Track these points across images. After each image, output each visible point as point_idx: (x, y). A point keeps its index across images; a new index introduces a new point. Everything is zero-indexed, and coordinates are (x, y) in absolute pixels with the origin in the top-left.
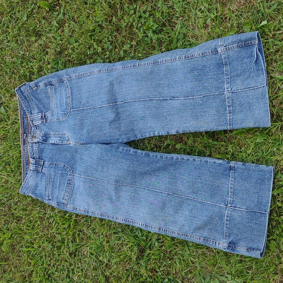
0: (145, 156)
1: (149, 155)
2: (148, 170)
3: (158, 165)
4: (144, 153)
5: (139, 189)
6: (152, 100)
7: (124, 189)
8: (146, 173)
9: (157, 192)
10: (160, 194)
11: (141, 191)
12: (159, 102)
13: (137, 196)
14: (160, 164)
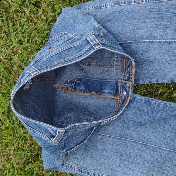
0: (145, 103)
1: (149, 102)
2: (145, 120)
3: (160, 115)
4: (144, 99)
5: (130, 143)
6: (153, 42)
7: (111, 141)
8: (142, 123)
9: (154, 147)
10: (158, 150)
11: (132, 145)
12: (161, 45)
13: (126, 150)
14: (162, 114)
